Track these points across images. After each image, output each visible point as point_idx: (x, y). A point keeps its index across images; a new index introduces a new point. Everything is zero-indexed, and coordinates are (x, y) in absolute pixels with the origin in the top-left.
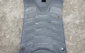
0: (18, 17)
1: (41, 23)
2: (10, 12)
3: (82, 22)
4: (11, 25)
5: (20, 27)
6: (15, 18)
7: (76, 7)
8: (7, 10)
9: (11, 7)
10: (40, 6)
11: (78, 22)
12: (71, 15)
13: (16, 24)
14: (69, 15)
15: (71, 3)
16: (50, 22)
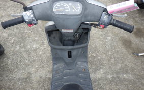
0: (44, 76)
1: (69, 77)
2: (36, 72)
3: (115, 76)
4: (35, 86)
5: (46, 88)
6: (41, 77)
7: (105, 62)
8: (32, 70)
9: (37, 66)
10: (67, 61)
11: (110, 77)
12: (101, 70)
13: (42, 84)
14: (99, 70)
15: (99, 58)
16: (77, 76)
